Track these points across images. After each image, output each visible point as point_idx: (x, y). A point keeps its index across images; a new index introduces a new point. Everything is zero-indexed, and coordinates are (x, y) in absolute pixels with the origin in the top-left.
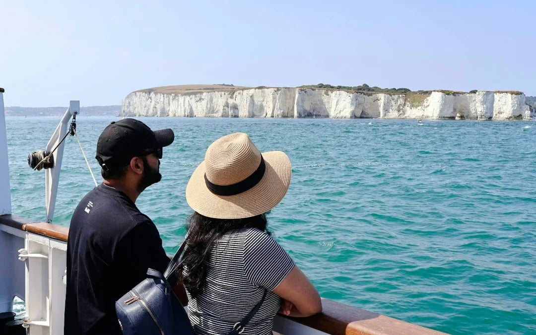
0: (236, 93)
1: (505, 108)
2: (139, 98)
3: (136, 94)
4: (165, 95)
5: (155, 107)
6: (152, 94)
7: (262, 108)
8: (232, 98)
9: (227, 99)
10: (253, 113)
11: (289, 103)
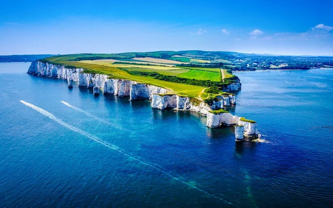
0: (96, 75)
1: (247, 130)
2: (40, 65)
3: (37, 62)
4: (55, 65)
5: (49, 71)
6: (46, 64)
7: (111, 89)
8: (93, 77)
9: (91, 78)
10: (107, 91)
11: (126, 89)
